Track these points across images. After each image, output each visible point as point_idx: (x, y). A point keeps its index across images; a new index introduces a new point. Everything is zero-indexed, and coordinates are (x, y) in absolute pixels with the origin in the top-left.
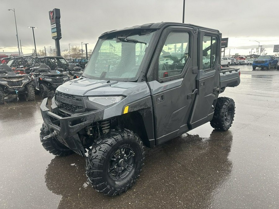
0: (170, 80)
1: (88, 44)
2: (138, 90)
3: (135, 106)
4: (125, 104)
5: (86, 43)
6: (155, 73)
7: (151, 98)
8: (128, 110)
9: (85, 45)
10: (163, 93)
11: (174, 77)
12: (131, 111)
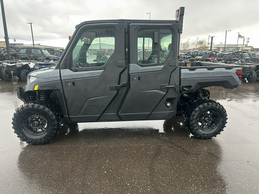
0: (87, 70)
1: (214, 36)
2: (49, 75)
3: (44, 86)
4: (36, 83)
5: (212, 36)
6: (68, 63)
7: (61, 82)
8: (38, 88)
9: (211, 38)
10: (75, 80)
11: (92, 68)
12: (40, 89)
